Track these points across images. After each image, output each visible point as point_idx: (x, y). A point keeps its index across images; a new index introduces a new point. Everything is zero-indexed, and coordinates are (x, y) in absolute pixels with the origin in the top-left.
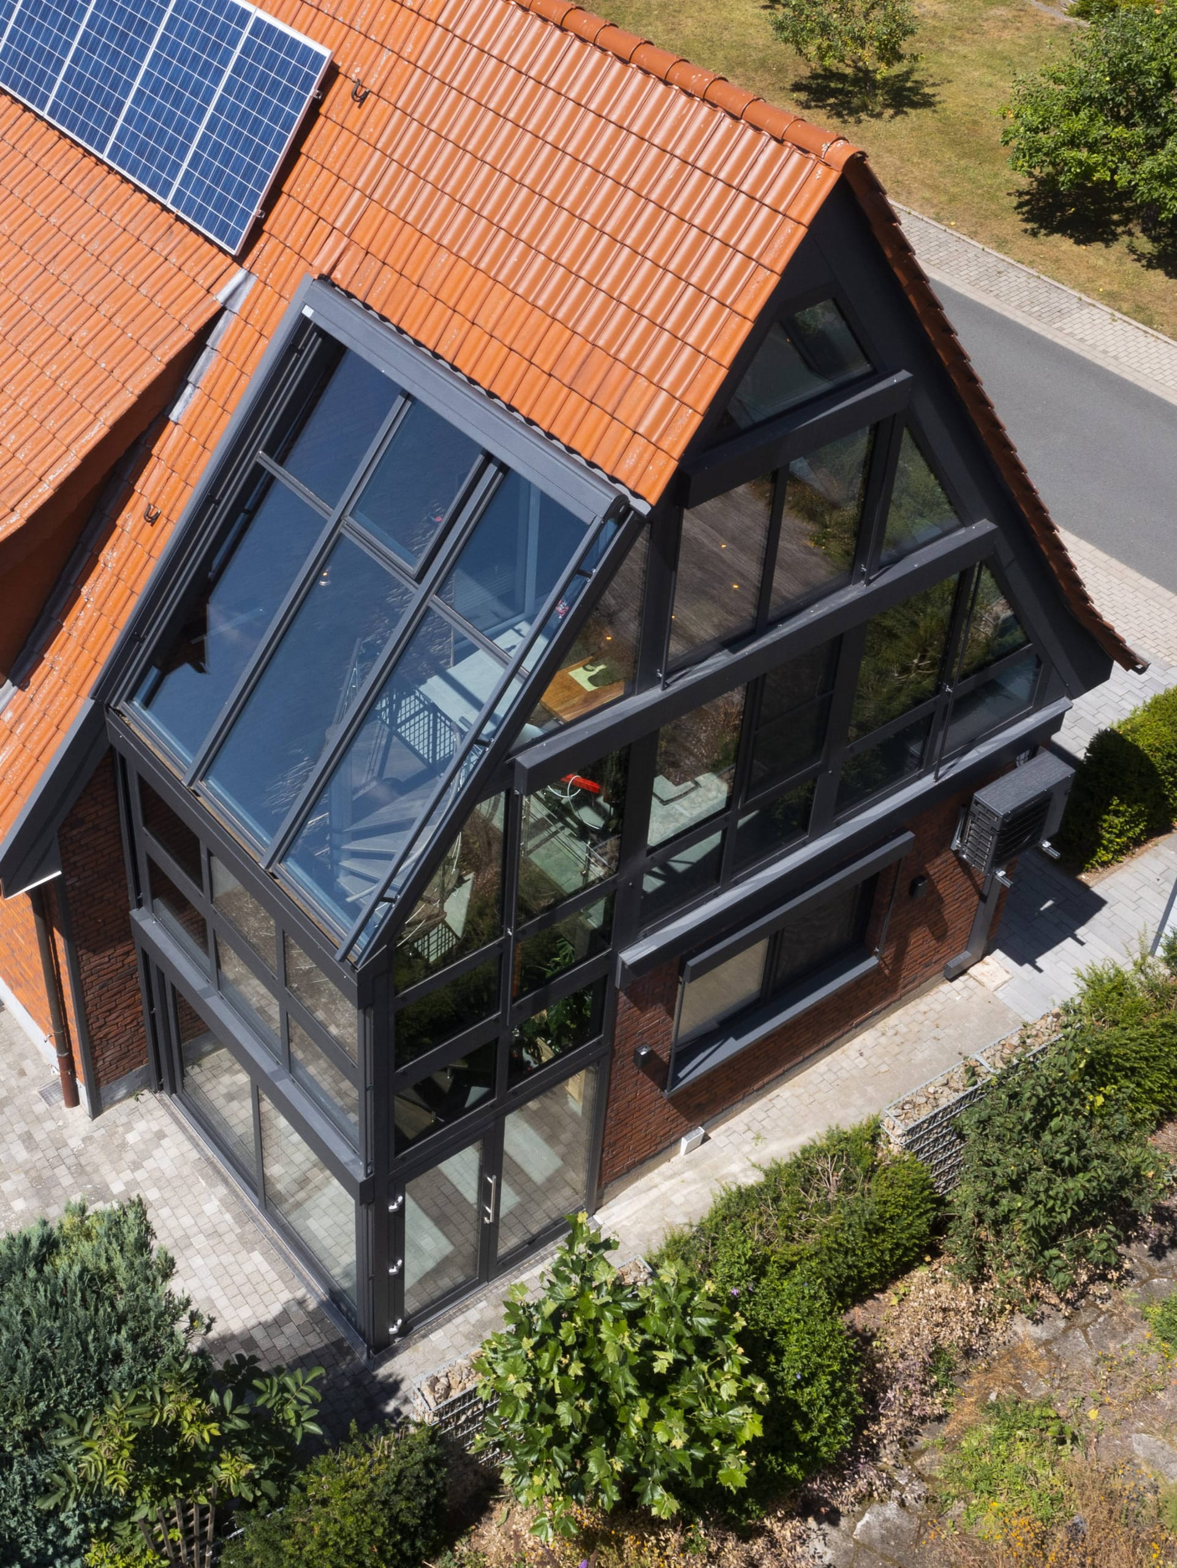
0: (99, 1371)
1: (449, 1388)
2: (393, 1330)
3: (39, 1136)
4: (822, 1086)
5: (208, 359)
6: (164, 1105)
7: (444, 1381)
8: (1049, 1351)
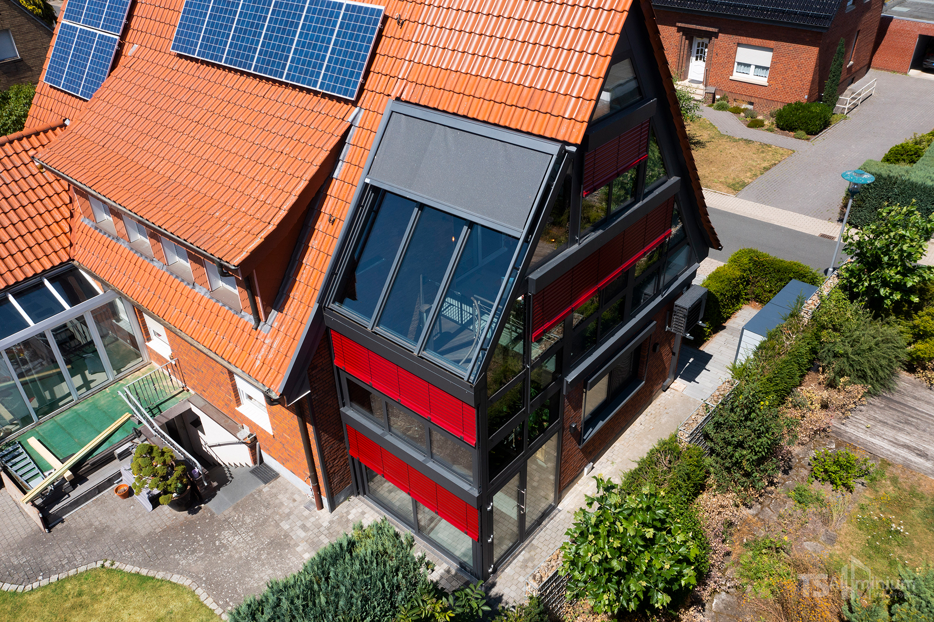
0: (391, 597)
1: (541, 577)
2: (490, 570)
3: (308, 525)
4: (631, 438)
5: (347, 148)
6: (363, 501)
7: (538, 574)
8: (759, 518)
